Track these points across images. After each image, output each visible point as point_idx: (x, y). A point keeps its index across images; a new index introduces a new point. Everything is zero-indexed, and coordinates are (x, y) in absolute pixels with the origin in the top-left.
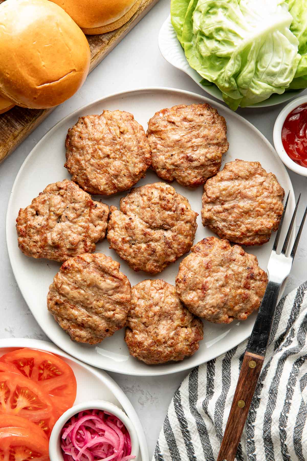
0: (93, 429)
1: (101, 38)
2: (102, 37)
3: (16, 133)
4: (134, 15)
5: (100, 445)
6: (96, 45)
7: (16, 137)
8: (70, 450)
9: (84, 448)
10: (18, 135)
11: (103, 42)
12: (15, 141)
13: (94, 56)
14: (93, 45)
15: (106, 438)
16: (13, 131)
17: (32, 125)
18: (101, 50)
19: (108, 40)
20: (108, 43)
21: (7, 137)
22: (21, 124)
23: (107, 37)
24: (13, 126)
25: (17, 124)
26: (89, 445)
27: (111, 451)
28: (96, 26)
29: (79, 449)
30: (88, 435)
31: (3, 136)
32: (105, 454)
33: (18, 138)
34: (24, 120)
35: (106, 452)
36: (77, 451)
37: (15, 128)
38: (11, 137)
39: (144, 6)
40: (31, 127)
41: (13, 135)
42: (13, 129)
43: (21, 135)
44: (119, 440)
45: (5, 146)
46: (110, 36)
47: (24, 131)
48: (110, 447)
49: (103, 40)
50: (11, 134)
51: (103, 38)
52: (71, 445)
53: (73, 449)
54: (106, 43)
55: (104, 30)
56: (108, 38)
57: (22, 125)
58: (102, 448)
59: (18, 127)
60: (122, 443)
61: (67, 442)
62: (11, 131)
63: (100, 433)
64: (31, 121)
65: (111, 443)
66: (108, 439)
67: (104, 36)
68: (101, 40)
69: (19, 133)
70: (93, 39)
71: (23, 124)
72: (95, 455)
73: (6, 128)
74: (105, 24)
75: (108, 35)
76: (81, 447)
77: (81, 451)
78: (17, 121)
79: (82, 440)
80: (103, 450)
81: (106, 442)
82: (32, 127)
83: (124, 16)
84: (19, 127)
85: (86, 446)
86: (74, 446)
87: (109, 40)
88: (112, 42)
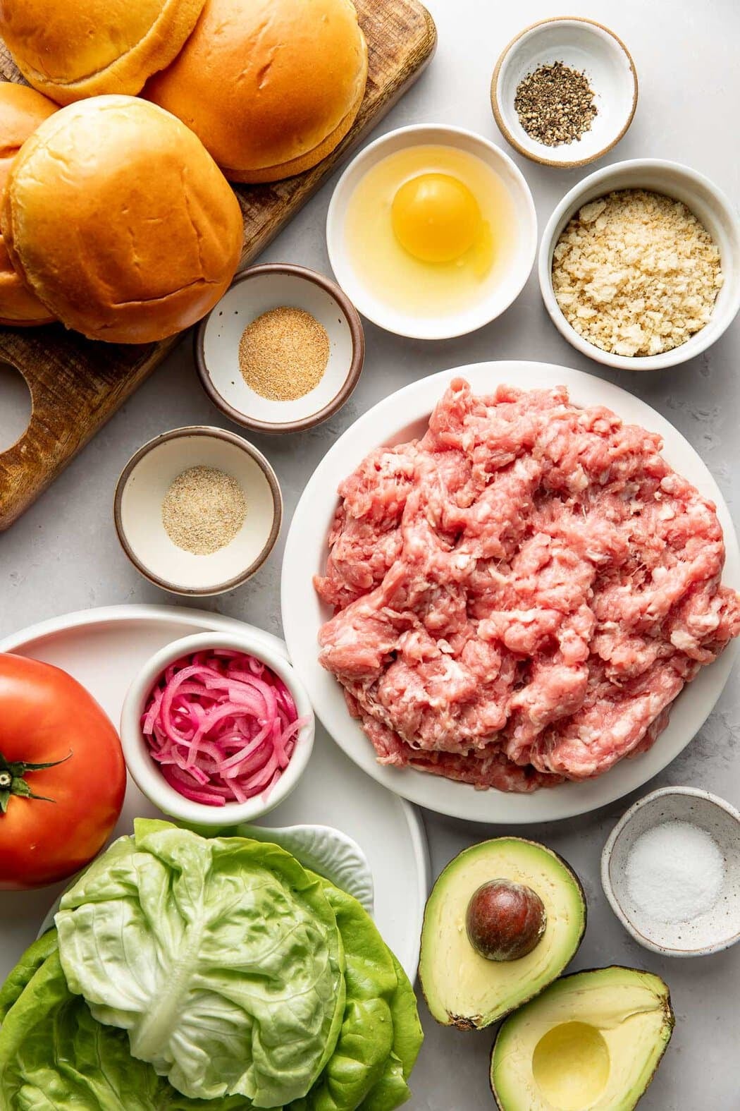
0: (204, 697)
1: (274, 189)
2: (277, 187)
3: (96, 400)
4: (345, 138)
5: (228, 722)
6: (264, 204)
7: (97, 409)
8: (170, 753)
9: (197, 738)
10: (100, 405)
11: (277, 198)
12: (94, 418)
13: (259, 228)
14: (258, 205)
15: (236, 704)
16: (89, 397)
17: (129, 383)
18: (274, 215)
19: (289, 193)
20: (290, 199)
21: (75, 411)
22: (104, 380)
23: (286, 187)
24: (89, 386)
25: (96, 382)
26: (204, 728)
27: (255, 728)
28: (262, 166)
29: (187, 744)
30: (198, 710)
31: (68, 408)
32: (244, 738)
33: (101, 411)
34: (112, 373)
35: (246, 734)
36: (184, 751)
37: (93, 390)
38: (85, 411)
39: (364, 118)
40: (127, 387)
41: (90, 406)
42: (89, 391)
43: (106, 405)
44: (264, 700)
45: (72, 430)
46: (293, 184)
47: (113, 396)
48: (250, 720)
49: (279, 193)
50: (86, 403)
51: (278, 189)
52: (168, 742)
53: (174, 749)
54: (286, 200)
55: (281, 174)
56: (289, 189)
57: (108, 383)
58: (235, 727)
59: (99, 387)
60: (271, 703)
61: (160, 741)
62: (84, 397)
63: (222, 698)
64: (126, 373)
65: (250, 712)
66: (240, 704)
67: (279, 185)
68: (275, 194)
69: (102, 400)
70: (257, 192)
71: (111, 381)
72: (225, 746)
73: (73, 392)
74: (283, 160)
75: (290, 183)
76: (190, 740)
77: (193, 746)
78: (96, 375)
79: (188, 725)
80: (239, 731)
81: (238, 713)
82: (129, 387)
83: (324, 141)
84: (102, 388)
85: (198, 732)
86: (174, 743)
87: (292, 193)
88: (297, 197)
